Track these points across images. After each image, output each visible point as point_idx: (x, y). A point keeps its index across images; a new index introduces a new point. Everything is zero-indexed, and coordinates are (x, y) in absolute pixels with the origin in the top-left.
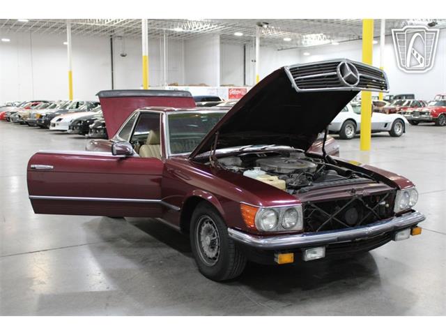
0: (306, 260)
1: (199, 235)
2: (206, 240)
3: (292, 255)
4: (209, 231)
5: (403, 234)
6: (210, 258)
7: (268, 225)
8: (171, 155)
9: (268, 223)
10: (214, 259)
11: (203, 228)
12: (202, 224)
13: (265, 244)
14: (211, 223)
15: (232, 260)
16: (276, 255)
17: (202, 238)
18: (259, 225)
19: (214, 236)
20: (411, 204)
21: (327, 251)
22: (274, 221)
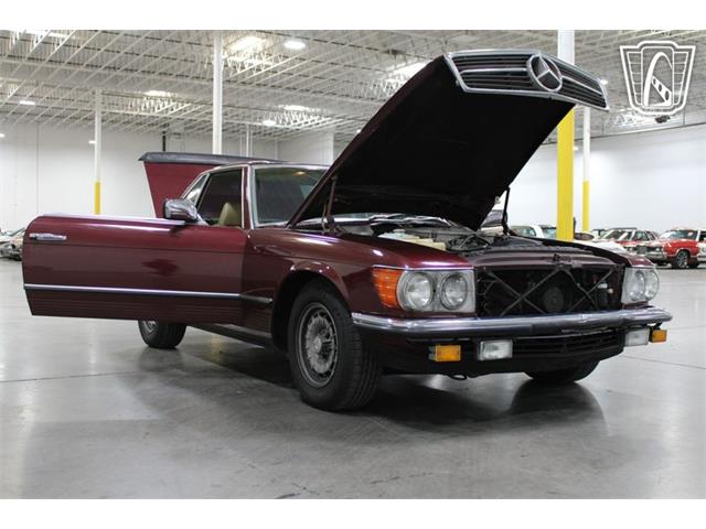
0: (481, 359)
1: (304, 340)
2: (315, 345)
3: (458, 348)
4: (320, 329)
5: (637, 337)
6: (321, 375)
7: (419, 299)
8: (258, 225)
9: (419, 296)
10: (328, 373)
11: (310, 327)
12: (308, 321)
13: (412, 329)
14: (322, 315)
15: (358, 368)
16: (431, 349)
17: (308, 344)
18: (404, 299)
19: (328, 336)
20: (647, 294)
21: (515, 349)
22: (428, 293)
